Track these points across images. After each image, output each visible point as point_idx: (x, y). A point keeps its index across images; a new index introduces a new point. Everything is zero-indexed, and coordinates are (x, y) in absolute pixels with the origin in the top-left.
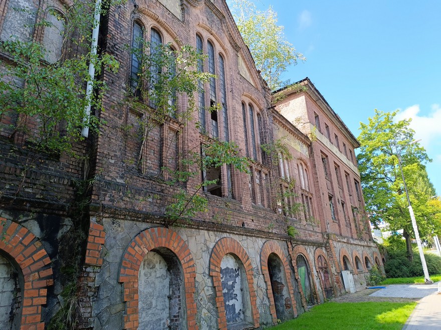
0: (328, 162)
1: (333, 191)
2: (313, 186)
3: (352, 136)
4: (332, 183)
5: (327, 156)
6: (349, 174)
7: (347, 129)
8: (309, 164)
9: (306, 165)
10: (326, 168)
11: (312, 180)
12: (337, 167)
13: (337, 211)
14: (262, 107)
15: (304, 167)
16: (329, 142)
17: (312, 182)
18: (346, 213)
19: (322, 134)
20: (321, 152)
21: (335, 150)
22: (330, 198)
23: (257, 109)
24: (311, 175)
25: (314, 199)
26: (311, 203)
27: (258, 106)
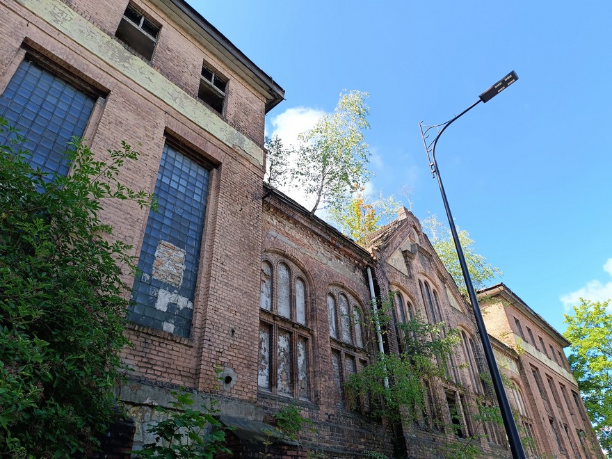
0: (540, 376)
1: (552, 413)
2: (530, 410)
3: (558, 335)
4: (549, 402)
5: (537, 369)
6: (564, 386)
7: (551, 329)
8: (521, 383)
9: (518, 384)
10: (539, 384)
11: (527, 401)
12: (550, 379)
13: (562, 439)
14: (472, 332)
15: (517, 387)
16: (536, 351)
17: (529, 405)
18: (571, 439)
19: (527, 342)
20: (531, 365)
21: (543, 358)
22: (551, 422)
23: (468, 335)
24: (526, 396)
25: (535, 425)
26: (533, 431)
27: (469, 332)
